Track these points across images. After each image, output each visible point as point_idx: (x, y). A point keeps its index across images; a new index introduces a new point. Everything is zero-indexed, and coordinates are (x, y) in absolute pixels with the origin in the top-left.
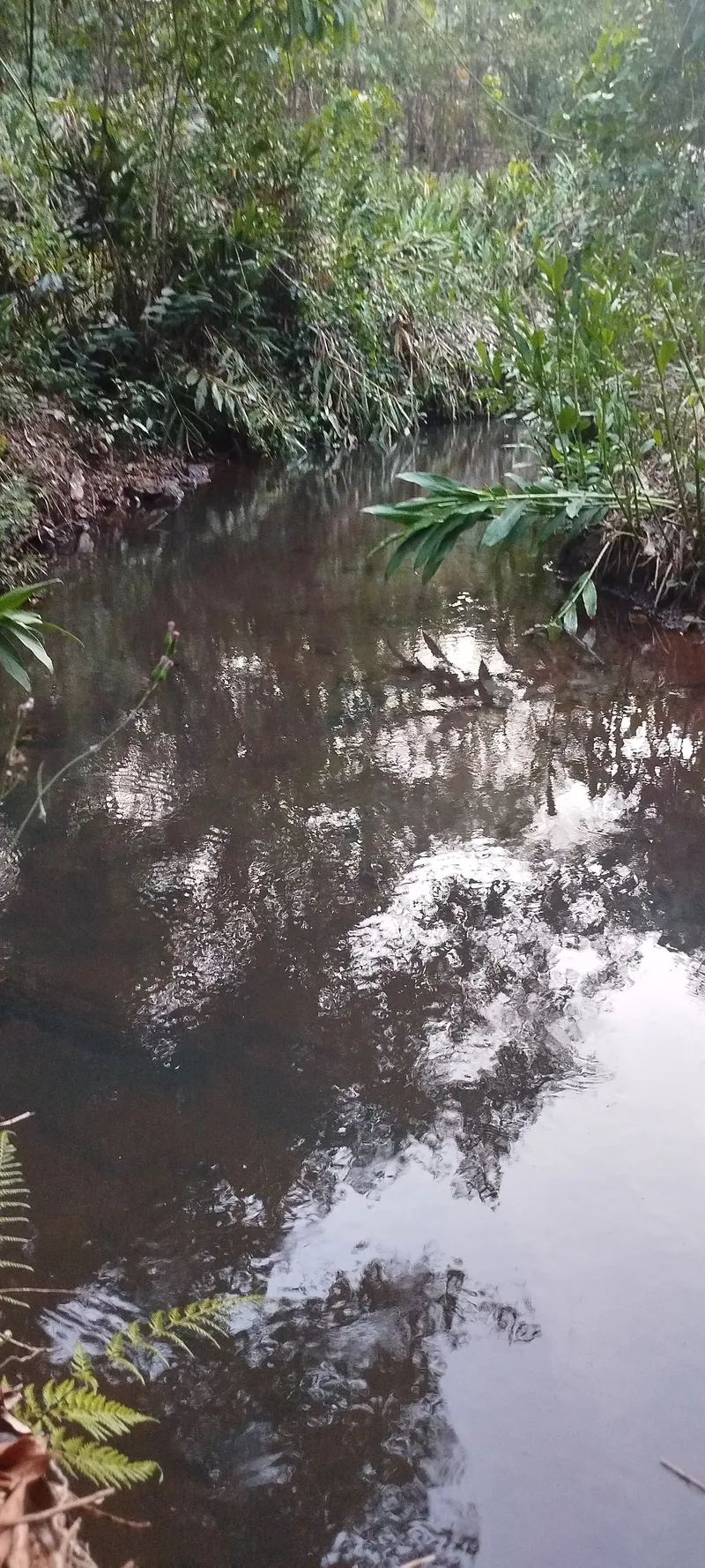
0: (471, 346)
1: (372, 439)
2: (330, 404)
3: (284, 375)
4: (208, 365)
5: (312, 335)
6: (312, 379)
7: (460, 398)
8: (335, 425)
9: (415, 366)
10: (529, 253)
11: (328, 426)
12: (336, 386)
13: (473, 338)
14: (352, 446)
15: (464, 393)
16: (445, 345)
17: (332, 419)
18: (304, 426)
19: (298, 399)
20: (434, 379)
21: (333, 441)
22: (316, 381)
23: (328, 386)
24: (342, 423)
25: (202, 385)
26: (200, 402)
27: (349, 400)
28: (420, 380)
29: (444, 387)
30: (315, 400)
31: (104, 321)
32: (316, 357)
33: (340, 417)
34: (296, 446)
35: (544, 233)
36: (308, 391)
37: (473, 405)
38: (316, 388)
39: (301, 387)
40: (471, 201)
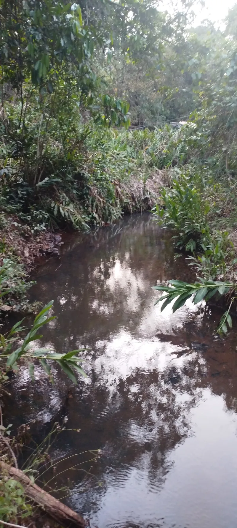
0: (135, 188)
1: (108, 222)
2: (95, 211)
3: (80, 200)
4: (57, 200)
5: (89, 188)
6: (89, 202)
7: (133, 206)
8: (97, 218)
9: (120, 196)
10: (150, 157)
11: (95, 218)
12: (97, 205)
13: (136, 186)
14: (103, 225)
15: (134, 204)
16: (128, 189)
17: (96, 216)
18: (88, 219)
19: (85, 209)
20: (125, 201)
21: (97, 224)
22: (90, 203)
23: (94, 205)
24: (100, 217)
25: (56, 207)
26: (55, 213)
27: (101, 209)
28: (121, 201)
29: (128, 203)
30: (90, 209)
31: (18, 181)
32: (90, 195)
33: (99, 215)
34: (87, 227)
35: (154, 151)
36: (88, 206)
37: (137, 208)
38: (90, 205)
39: (86, 205)
40: (129, 138)
